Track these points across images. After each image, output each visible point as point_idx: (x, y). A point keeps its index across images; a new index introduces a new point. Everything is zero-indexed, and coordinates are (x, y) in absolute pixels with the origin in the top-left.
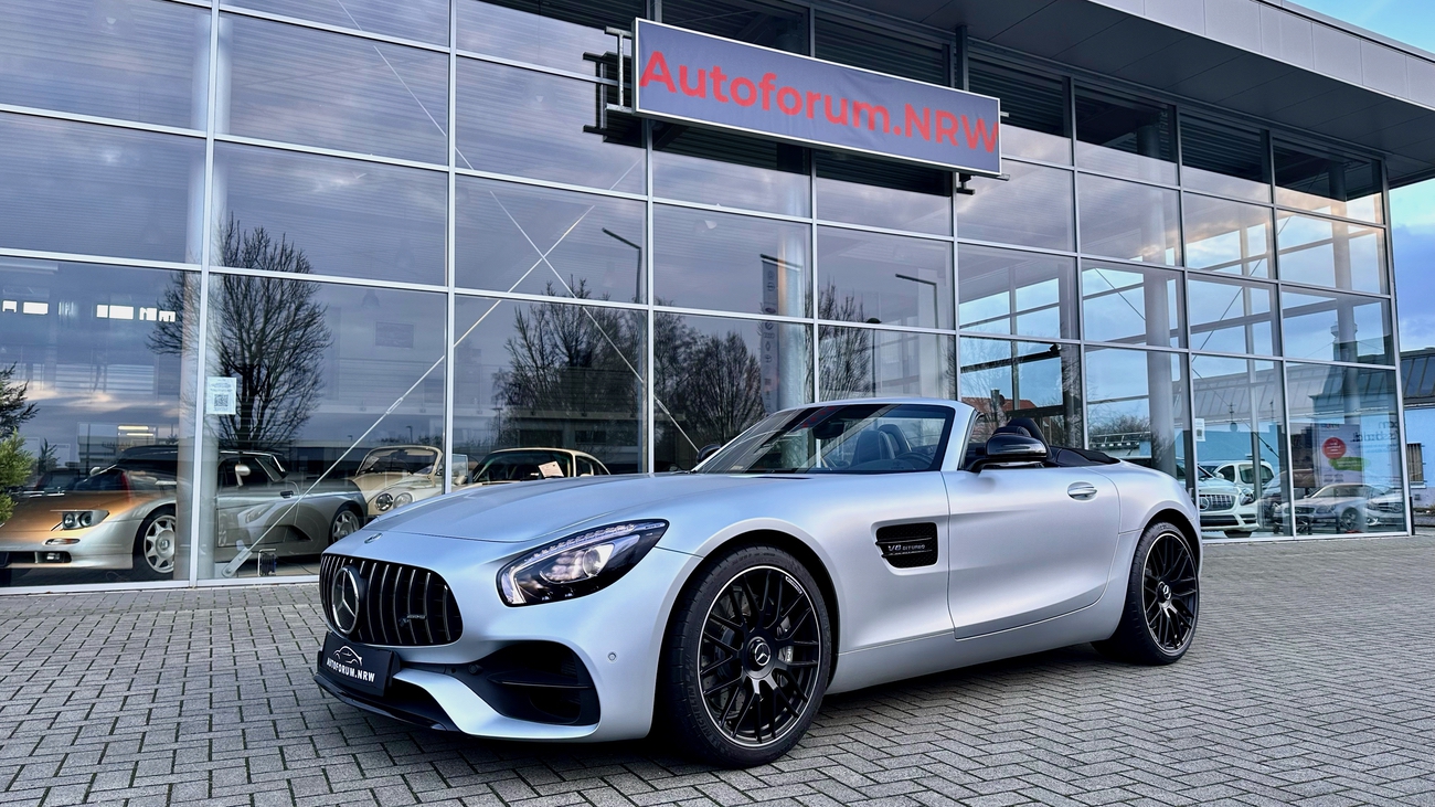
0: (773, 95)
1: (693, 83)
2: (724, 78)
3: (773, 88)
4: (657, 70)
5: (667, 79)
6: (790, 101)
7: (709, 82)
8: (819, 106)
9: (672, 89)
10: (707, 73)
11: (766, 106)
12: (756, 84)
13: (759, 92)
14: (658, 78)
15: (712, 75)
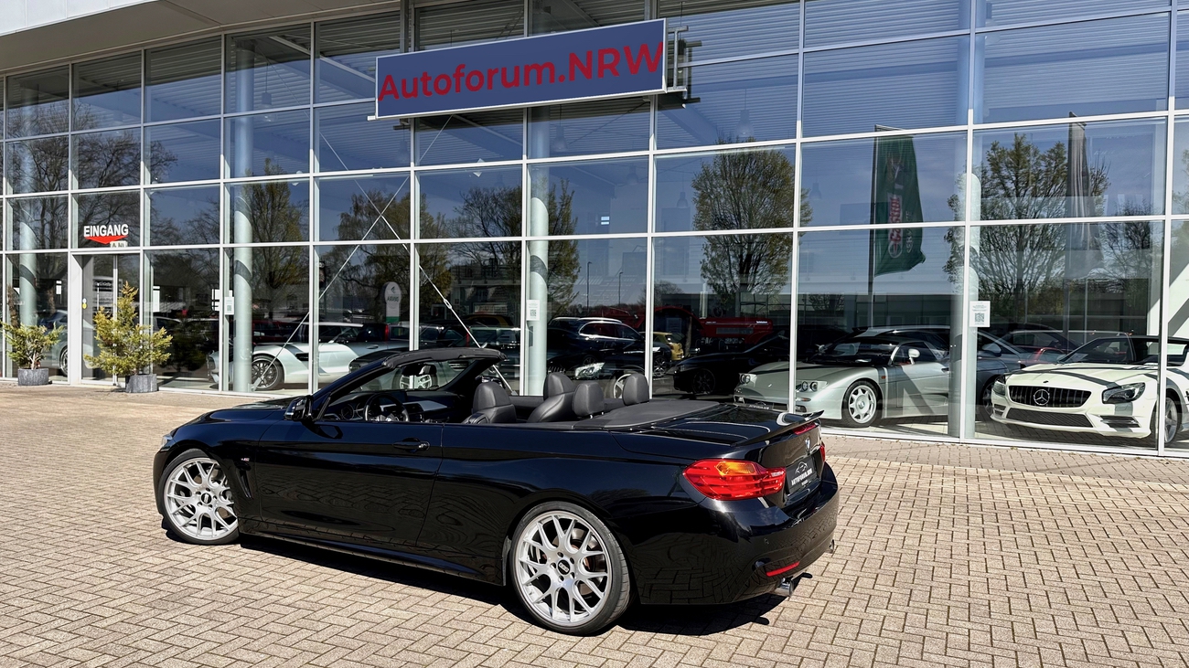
0: (463, 80)
1: (410, 89)
2: (430, 78)
3: (463, 75)
4: (389, 88)
5: (394, 92)
6: (475, 81)
7: (420, 84)
8: (497, 78)
9: (397, 97)
10: (419, 80)
11: (458, 90)
12: (451, 77)
13: (454, 81)
14: (389, 92)
15: (422, 79)
